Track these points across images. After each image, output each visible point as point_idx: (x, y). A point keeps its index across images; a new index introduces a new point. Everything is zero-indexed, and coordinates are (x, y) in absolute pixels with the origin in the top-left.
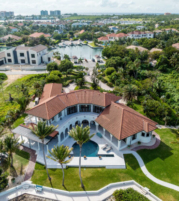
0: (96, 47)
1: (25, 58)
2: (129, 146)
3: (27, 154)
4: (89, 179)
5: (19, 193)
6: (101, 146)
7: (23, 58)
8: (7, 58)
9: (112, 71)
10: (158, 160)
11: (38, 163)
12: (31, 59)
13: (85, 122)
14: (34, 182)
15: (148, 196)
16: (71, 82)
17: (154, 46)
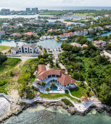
0: (58, 40)
1: (27, 50)
2: (67, 88)
3: (37, 90)
4: (55, 96)
5: (37, 100)
6: (58, 88)
7: (26, 50)
8: (19, 50)
9: (64, 58)
10: (75, 92)
11: (40, 92)
12: (30, 51)
13: (54, 80)
14: (41, 97)
15: (70, 100)
16: (48, 63)
17: (84, 43)
